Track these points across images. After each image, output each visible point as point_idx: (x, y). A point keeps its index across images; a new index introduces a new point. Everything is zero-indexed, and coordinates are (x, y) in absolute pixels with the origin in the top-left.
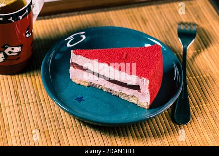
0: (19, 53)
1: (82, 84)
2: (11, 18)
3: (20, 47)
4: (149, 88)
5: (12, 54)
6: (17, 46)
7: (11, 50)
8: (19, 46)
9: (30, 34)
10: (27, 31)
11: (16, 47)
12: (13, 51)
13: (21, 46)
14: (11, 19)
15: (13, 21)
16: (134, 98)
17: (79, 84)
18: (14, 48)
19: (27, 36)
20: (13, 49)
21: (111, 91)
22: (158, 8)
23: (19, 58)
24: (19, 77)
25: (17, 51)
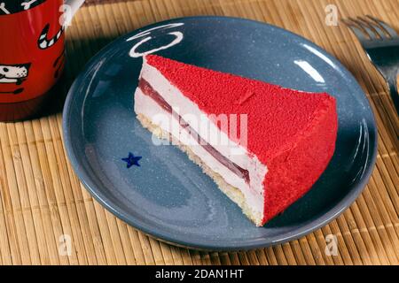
0: (20, 80)
3: (23, 68)
4: (264, 183)
5: (4, 80)
6: (17, 66)
7: (3, 73)
8: (21, 66)
9: (52, 42)
10: (43, 37)
11: (13, 66)
12: (7, 74)
13: (27, 66)
14: (2, 6)
15: (7, 12)
16: (238, 194)
17: (146, 130)
18: (9, 68)
19: (43, 45)
20: (6, 70)
21: (202, 163)
23: (21, 90)
24: (10, 146)
25: (17, 76)
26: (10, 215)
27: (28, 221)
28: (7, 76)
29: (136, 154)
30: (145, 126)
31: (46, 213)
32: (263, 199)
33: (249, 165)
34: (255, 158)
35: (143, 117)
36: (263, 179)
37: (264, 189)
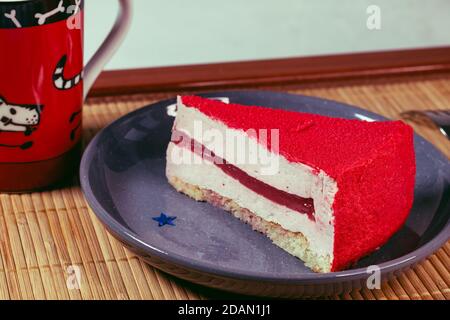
0: (30, 128)
1: (188, 191)
2: (13, 12)
3: (34, 112)
5: (10, 127)
6: (26, 106)
7: (9, 116)
8: (31, 107)
9: (68, 85)
10: (59, 71)
11: (22, 106)
12: (16, 119)
13: (38, 109)
14: (12, 15)
15: (18, 25)
16: (300, 240)
17: (182, 193)
18: (17, 108)
19: (59, 83)
20: (13, 112)
21: (251, 217)
22: (377, 90)
23: (31, 144)
24: (13, 213)
25: (26, 122)
26: (12, 274)
27: (35, 280)
28: (14, 121)
29: (168, 214)
30: (179, 189)
31: (58, 271)
32: (333, 230)
33: (314, 187)
34: (322, 173)
35: (177, 179)
36: (332, 201)
37: (334, 215)
